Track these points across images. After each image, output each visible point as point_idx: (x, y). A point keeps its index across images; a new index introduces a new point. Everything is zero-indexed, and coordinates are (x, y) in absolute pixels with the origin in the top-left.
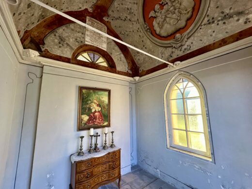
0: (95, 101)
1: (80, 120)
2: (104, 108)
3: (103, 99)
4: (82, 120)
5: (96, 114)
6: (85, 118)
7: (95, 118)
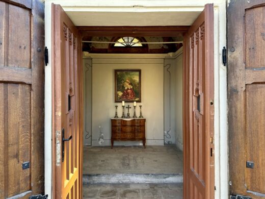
0: (127, 80)
1: (116, 95)
2: (135, 86)
3: (134, 79)
4: (118, 95)
5: (129, 91)
6: (120, 94)
7: (128, 94)
